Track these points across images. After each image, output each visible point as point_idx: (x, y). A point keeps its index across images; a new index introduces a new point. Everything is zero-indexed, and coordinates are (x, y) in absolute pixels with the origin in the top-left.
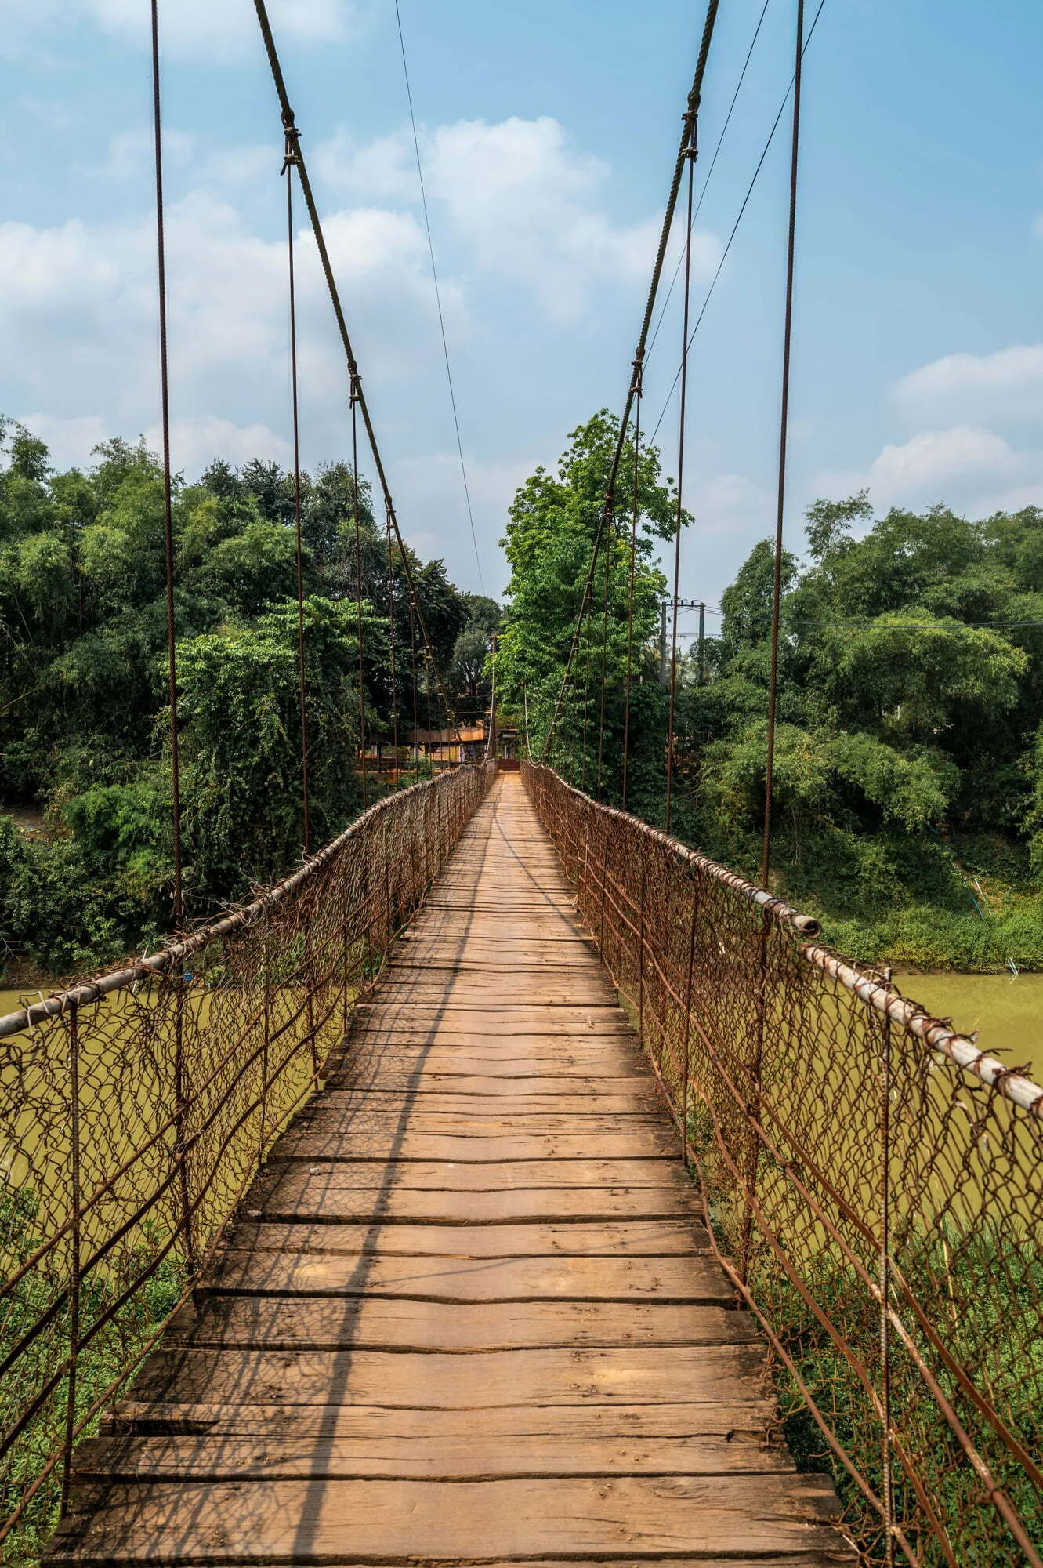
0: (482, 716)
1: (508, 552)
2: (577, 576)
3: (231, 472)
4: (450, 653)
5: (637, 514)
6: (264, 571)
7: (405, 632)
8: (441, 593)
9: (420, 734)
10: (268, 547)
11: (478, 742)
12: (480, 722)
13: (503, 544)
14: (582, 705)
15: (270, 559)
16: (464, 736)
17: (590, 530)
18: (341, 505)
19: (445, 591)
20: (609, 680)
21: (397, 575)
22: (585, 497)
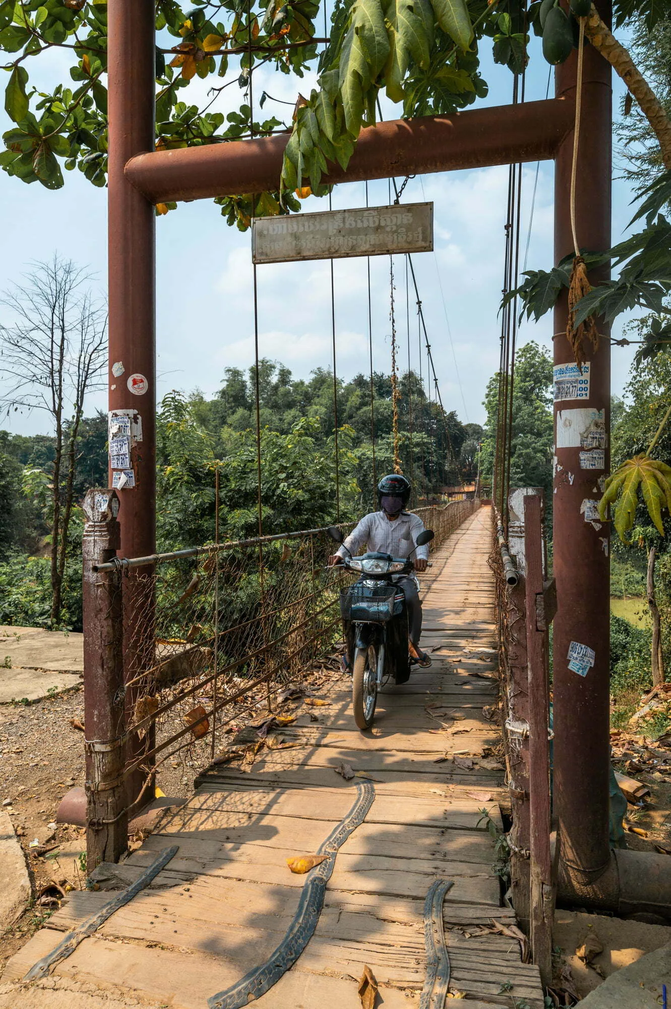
0: (475, 480)
1: (486, 407)
2: (517, 418)
3: (365, 378)
4: (459, 452)
5: (547, 387)
6: (379, 420)
7: (439, 444)
8: (455, 425)
9: (446, 489)
10: (381, 410)
11: (472, 492)
12: (473, 483)
13: (483, 403)
14: (518, 476)
15: (382, 415)
16: (466, 489)
17: (524, 396)
18: (410, 389)
19: (458, 424)
20: (533, 464)
21: (435, 418)
22: (522, 381)
